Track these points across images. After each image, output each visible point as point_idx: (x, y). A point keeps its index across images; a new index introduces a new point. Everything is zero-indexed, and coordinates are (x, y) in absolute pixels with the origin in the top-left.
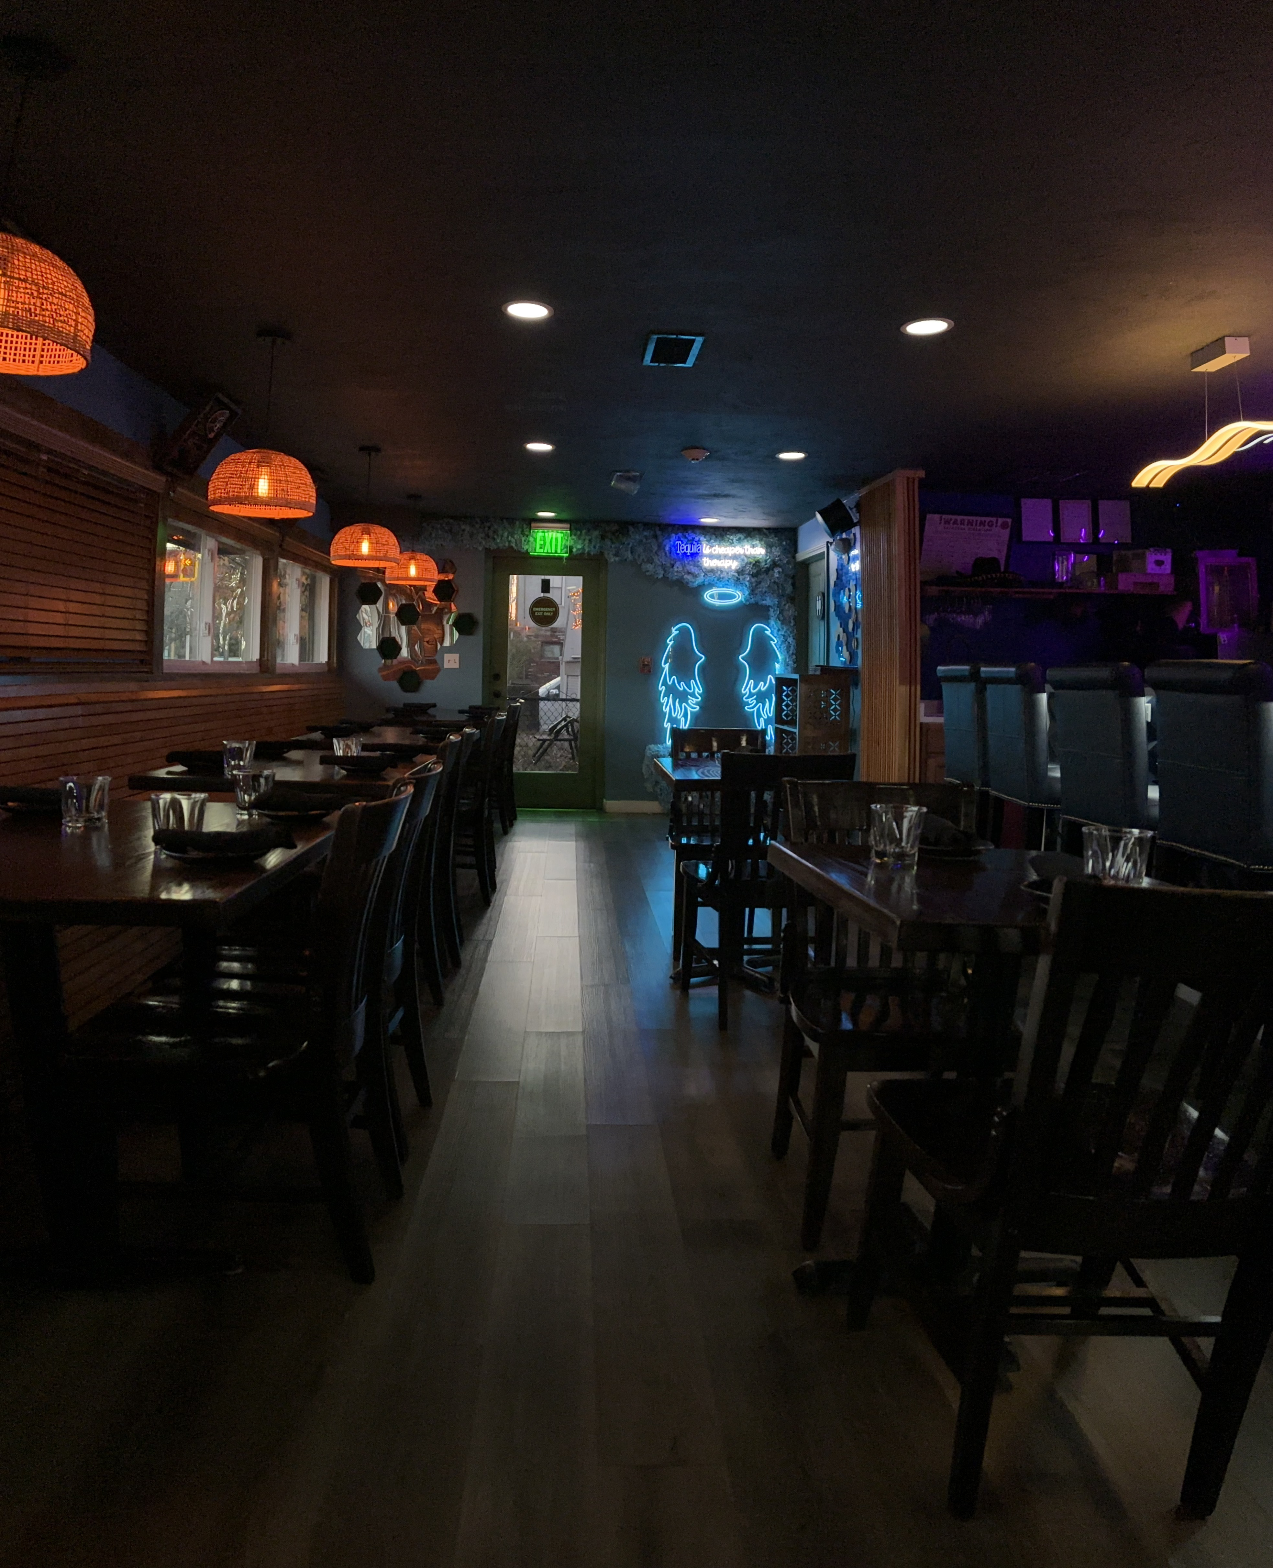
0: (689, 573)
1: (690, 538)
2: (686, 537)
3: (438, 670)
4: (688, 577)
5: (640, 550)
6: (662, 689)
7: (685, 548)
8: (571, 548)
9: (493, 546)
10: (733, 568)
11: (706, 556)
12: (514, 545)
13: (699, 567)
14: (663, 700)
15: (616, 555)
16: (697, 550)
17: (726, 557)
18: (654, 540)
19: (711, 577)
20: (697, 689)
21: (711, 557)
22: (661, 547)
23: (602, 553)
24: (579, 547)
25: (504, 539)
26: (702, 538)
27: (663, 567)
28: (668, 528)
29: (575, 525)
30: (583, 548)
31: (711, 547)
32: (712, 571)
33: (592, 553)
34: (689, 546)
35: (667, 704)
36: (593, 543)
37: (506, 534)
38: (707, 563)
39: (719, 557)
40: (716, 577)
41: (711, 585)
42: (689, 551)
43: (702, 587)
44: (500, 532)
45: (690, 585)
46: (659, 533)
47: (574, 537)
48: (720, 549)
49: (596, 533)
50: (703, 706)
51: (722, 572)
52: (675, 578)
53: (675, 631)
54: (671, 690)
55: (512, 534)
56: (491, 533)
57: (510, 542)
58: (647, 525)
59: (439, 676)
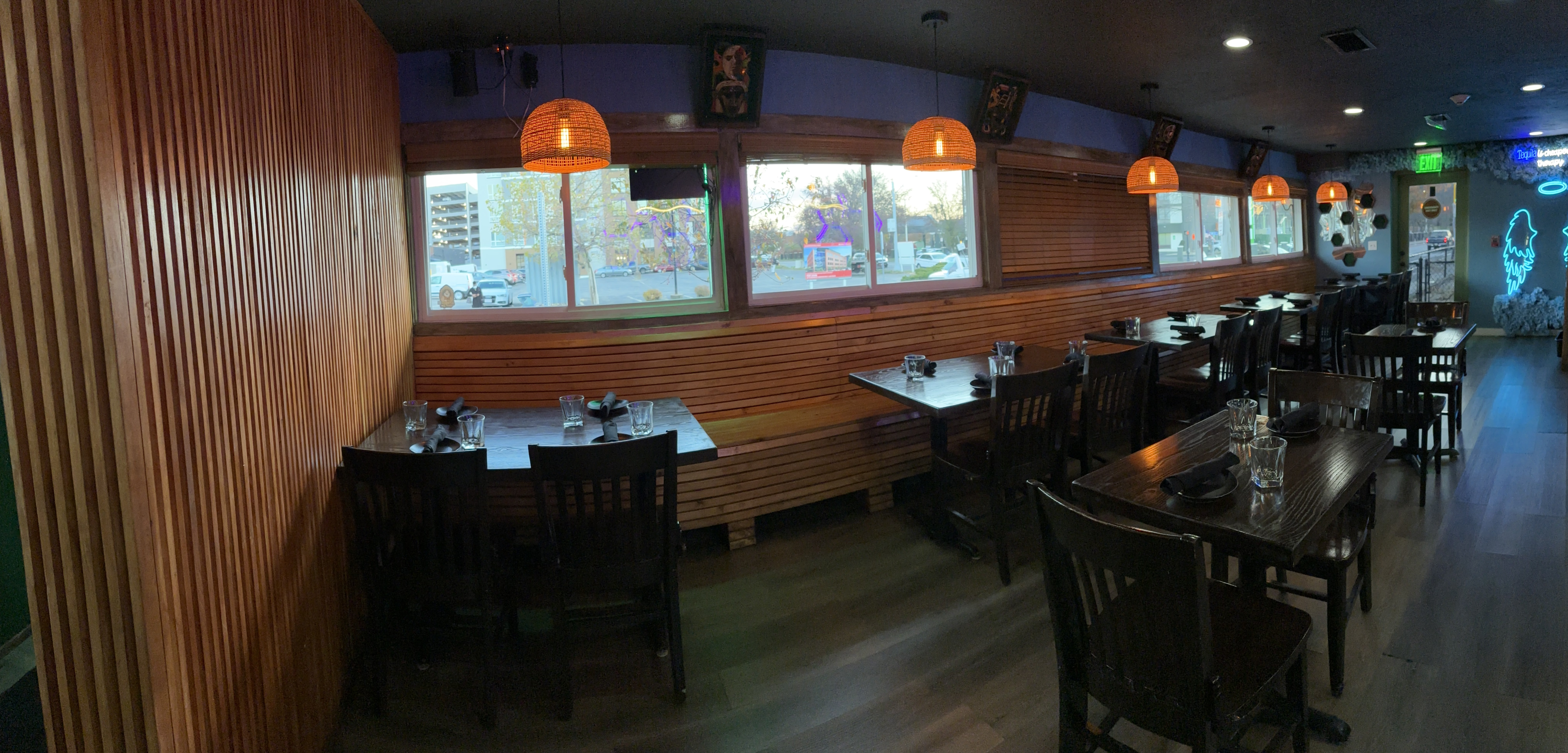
0: (1527, 173)
1: (1528, 147)
2: (1525, 146)
3: (1364, 253)
4: (1526, 177)
5: (1491, 161)
6: (1506, 256)
7: (1526, 155)
8: (1443, 165)
9: (1395, 169)
10: (1561, 166)
11: (1540, 158)
12: (1407, 167)
13: (1535, 167)
14: (1506, 264)
15: (1475, 166)
16: (1533, 156)
17: (1555, 157)
18: (1502, 152)
19: (1544, 174)
20: (1531, 256)
21: (1544, 158)
22: (1506, 156)
23: (1465, 166)
24: (1449, 163)
25: (1401, 164)
26: (1536, 146)
27: (1508, 171)
28: (1510, 142)
29: (1445, 149)
30: (1451, 165)
31: (1544, 151)
32: (1544, 169)
33: (1459, 167)
34: (1527, 153)
35: (1510, 267)
36: (1458, 160)
37: (1401, 160)
38: (1541, 164)
39: (1550, 158)
40: (1548, 174)
41: (1544, 180)
42: (1527, 157)
43: (1537, 183)
44: (1397, 159)
45: (1528, 182)
46: (1504, 145)
47: (1445, 157)
48: (1549, 152)
49: (1460, 152)
50: (1535, 266)
51: (1551, 169)
52: (1517, 178)
53: (1516, 216)
54: (1512, 256)
55: (1405, 159)
56: (1392, 160)
57: (1404, 165)
58: (1497, 142)
59: (1366, 256)
